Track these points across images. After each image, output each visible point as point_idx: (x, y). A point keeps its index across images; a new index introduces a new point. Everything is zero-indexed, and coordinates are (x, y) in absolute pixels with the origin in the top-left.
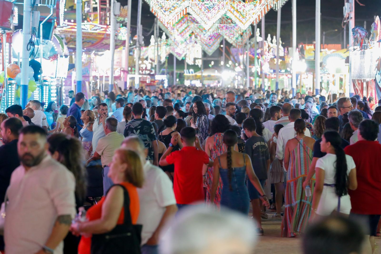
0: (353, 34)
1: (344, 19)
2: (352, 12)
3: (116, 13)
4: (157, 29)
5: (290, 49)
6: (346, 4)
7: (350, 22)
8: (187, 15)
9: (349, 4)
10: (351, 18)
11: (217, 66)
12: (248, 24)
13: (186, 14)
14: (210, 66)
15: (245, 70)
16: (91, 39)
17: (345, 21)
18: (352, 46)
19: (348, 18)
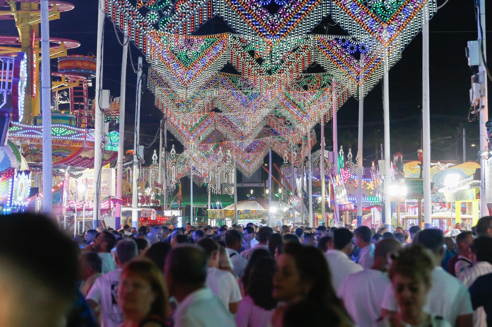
0: (488, 130)
1: (471, 109)
2: (484, 97)
3: (104, 107)
4: (163, 136)
5: (380, 162)
6: (474, 85)
7: (480, 112)
8: (214, 113)
9: (479, 84)
10: (483, 107)
11: (259, 196)
12: (310, 126)
13: (212, 110)
14: (248, 196)
15: (306, 201)
16: (61, 151)
17: (473, 113)
18: (485, 151)
19: (478, 107)
